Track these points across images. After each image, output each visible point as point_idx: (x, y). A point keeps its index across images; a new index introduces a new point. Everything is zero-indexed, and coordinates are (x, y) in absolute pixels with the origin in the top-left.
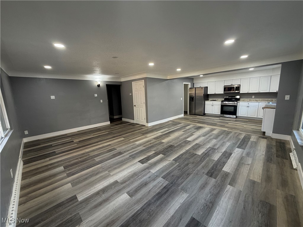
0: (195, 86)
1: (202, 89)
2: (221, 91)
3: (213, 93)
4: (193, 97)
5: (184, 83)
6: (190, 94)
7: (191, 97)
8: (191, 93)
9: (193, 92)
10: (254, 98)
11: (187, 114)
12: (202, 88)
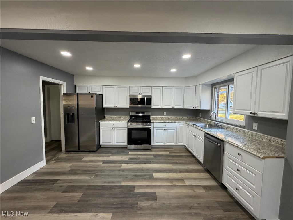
0: (77, 92)
1: (92, 97)
2: (126, 104)
3: (113, 107)
4: (73, 114)
5: (42, 78)
6: (64, 105)
7: (68, 114)
8: (68, 106)
9: (73, 102)
10: (165, 115)
11: (61, 151)
12: (92, 95)
